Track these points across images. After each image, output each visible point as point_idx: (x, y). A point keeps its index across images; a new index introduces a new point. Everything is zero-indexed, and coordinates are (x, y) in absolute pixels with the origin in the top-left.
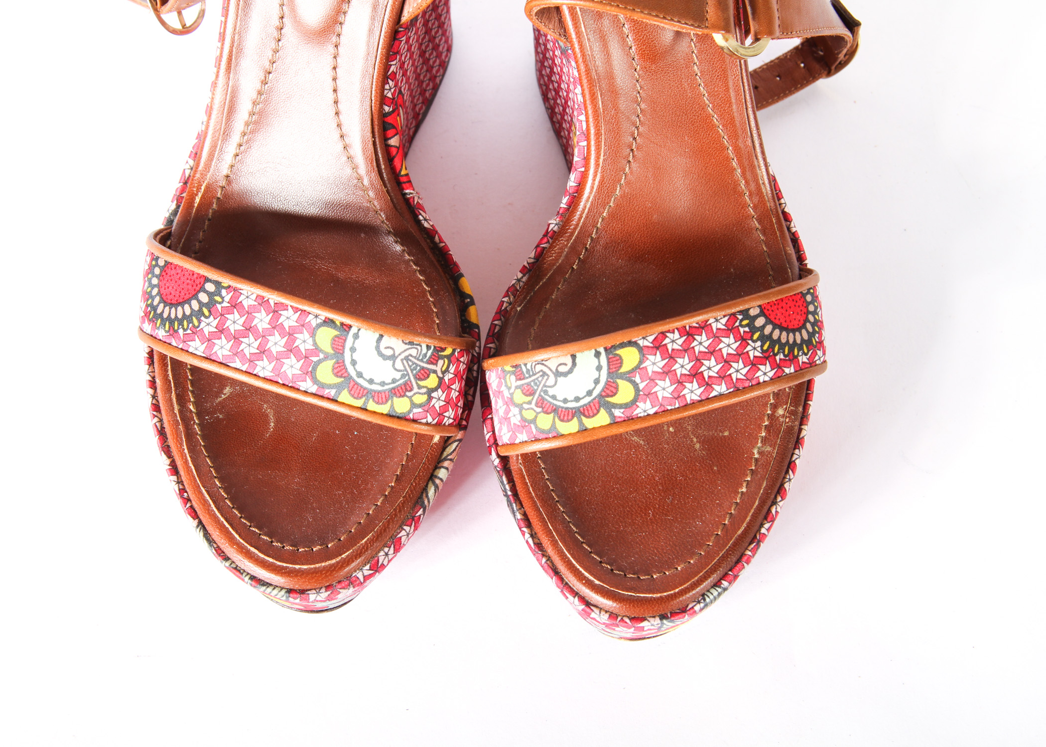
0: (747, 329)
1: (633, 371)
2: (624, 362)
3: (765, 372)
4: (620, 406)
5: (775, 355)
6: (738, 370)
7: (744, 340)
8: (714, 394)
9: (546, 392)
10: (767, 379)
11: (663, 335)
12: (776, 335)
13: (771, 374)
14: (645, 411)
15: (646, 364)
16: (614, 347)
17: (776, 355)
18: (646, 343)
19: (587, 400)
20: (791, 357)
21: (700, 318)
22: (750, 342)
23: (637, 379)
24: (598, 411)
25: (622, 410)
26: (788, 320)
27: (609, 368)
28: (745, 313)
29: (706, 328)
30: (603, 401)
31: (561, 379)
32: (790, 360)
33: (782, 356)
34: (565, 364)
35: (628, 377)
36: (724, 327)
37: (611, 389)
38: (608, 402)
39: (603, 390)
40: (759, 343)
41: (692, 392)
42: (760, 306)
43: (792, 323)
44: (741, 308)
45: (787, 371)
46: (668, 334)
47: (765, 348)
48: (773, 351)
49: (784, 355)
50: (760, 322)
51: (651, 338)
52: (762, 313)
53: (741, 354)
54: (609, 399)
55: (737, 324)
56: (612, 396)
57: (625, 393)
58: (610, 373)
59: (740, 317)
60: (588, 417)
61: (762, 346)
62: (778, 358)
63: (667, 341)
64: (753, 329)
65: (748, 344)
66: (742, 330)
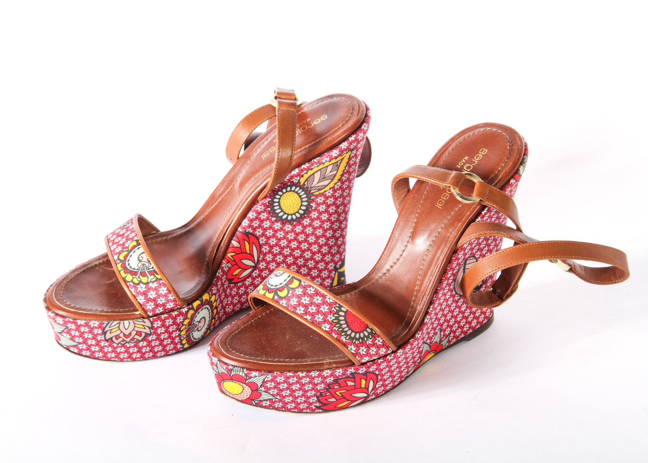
0: (335, 311)
1: (292, 289)
2: (292, 284)
3: (326, 327)
4: (278, 295)
5: (335, 326)
6: (319, 318)
7: (331, 312)
8: (305, 317)
10: (324, 329)
11: (310, 286)
12: (342, 322)
13: (327, 329)
14: (282, 303)
15: (297, 290)
16: (295, 278)
17: (336, 327)
18: (303, 284)
19: (274, 287)
20: (339, 333)
21: (326, 293)
22: (332, 315)
23: (290, 292)
24: (272, 292)
25: (278, 298)
26: (352, 324)
27: (287, 283)
28: (340, 307)
29: (324, 297)
30: (275, 291)
31: (275, 277)
32: (338, 333)
33: (337, 329)
34: (280, 273)
35: (289, 289)
36: (329, 302)
37: (281, 289)
38: (277, 292)
39: (279, 288)
40: (334, 318)
41: (300, 310)
42: (347, 310)
43: (352, 327)
44: (341, 304)
45: (333, 335)
46: (311, 287)
47: (334, 321)
48: (336, 325)
49: (338, 330)
50: (342, 314)
51: (306, 284)
52: (346, 312)
53: (325, 315)
54: (278, 292)
55: (334, 306)
56: (280, 291)
57: (283, 294)
58: (286, 284)
59: (337, 305)
60: (269, 293)
61: (334, 320)
62: (335, 328)
63: (309, 289)
64: (337, 312)
65: (331, 315)
66: (333, 309)
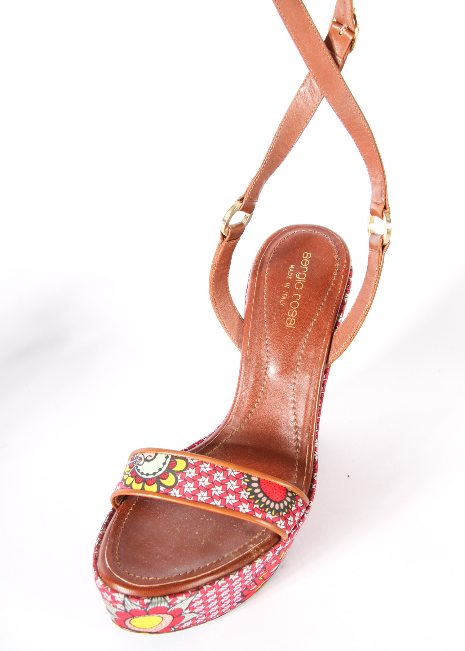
0: (246, 484)
1: (179, 472)
2: (177, 466)
3: (244, 508)
4: (164, 486)
5: (254, 503)
6: (231, 499)
7: (242, 488)
8: (213, 503)
9: (137, 467)
10: (244, 511)
11: (202, 462)
12: (260, 495)
13: (248, 511)
14: (175, 494)
15: (187, 471)
16: (177, 457)
17: (256, 504)
18: (192, 462)
19: (152, 476)
20: (263, 510)
21: (225, 465)
22: (244, 490)
23: (179, 477)
24: (154, 484)
25: (164, 488)
26: (271, 493)
27: (168, 466)
28: (249, 477)
29: (225, 471)
30: (157, 480)
31: (146, 463)
32: (261, 511)
33: (258, 506)
34: (151, 456)
35: (175, 474)
36: (234, 476)
37: (165, 476)
38: (160, 482)
39: (161, 475)
40: (249, 493)
41: (202, 496)
42: (259, 478)
43: (272, 497)
44: (249, 474)
45: (257, 515)
46: (204, 463)
47: (251, 497)
48: (254, 501)
49: (259, 507)
50: (255, 485)
51: (195, 461)
52: (259, 481)
53: (236, 493)
54: (161, 480)
55: (242, 478)
56: (163, 479)
57: (170, 481)
58: (168, 468)
59: (245, 476)
60: (148, 485)
61: (249, 496)
62: (255, 506)
63: (202, 466)
64: (249, 485)
65: (243, 491)
66: (243, 482)
